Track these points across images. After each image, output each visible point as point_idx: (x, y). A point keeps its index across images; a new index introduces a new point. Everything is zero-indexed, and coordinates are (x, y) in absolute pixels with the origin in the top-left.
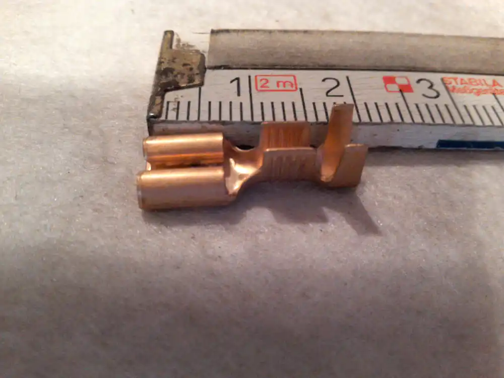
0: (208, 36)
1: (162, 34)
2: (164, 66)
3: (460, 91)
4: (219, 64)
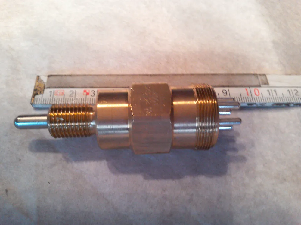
1: (36, 77)
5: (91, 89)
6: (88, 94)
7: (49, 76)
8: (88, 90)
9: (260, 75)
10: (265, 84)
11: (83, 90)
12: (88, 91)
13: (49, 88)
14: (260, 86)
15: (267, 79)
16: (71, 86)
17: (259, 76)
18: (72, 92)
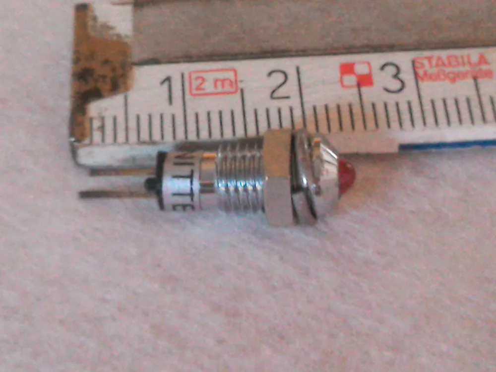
4: (145, 56)
5: (377, 59)
6: (365, 81)
8: (363, 63)
11: (334, 62)
12: (361, 69)
13: (155, 61)
18: (280, 78)
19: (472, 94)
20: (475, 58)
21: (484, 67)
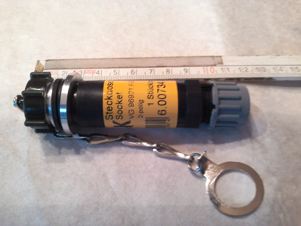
0: (45, 61)
1: (37, 61)
2: (36, 70)
3: (87, 73)
4: (45, 69)
7: (47, 61)
8: (77, 71)
9: (217, 57)
10: (220, 64)
11: (73, 70)
13: (47, 69)
14: (215, 65)
15: (222, 60)
16: (64, 68)
17: (215, 58)
18: (64, 72)
19: (92, 76)
20: (94, 70)
21: (95, 72)
